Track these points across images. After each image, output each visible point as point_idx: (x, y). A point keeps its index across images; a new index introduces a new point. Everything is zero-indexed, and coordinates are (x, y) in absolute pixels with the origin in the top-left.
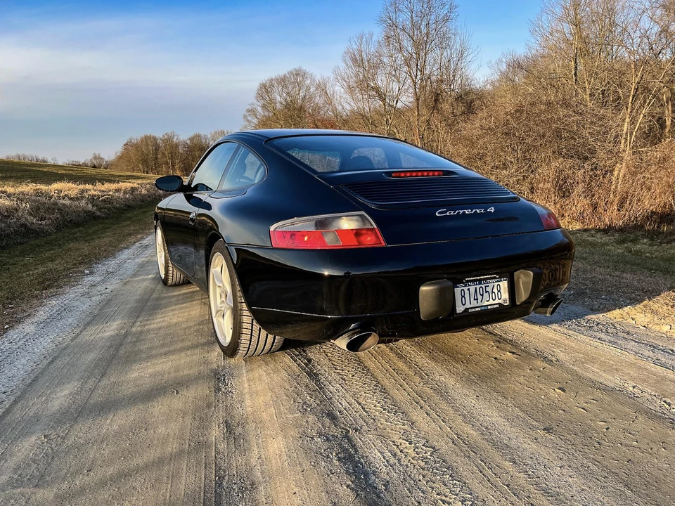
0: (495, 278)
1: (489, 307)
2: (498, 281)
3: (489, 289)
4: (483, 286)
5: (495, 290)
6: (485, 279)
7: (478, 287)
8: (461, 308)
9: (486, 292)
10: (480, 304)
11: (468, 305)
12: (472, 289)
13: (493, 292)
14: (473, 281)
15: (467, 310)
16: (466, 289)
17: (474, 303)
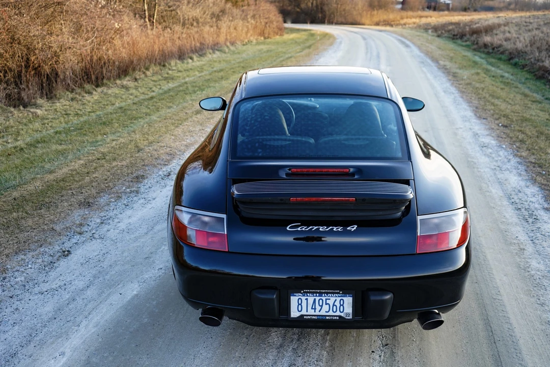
0: (339, 293)
1: (327, 318)
2: (341, 296)
3: (331, 302)
4: (324, 299)
5: (337, 304)
6: (327, 293)
7: (317, 299)
8: (295, 314)
9: (326, 304)
10: (317, 313)
11: (304, 312)
12: (311, 299)
13: (334, 305)
14: (313, 293)
15: (302, 316)
16: (304, 298)
17: (311, 312)
